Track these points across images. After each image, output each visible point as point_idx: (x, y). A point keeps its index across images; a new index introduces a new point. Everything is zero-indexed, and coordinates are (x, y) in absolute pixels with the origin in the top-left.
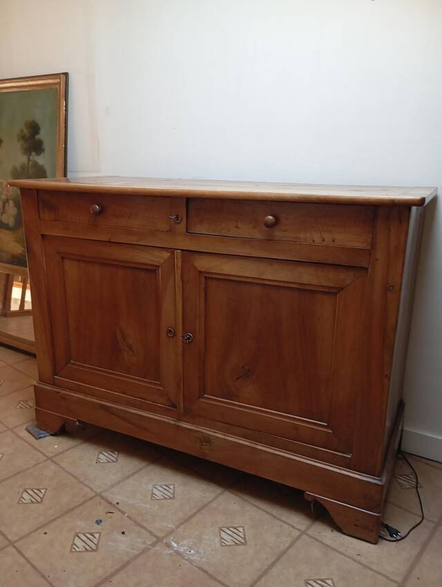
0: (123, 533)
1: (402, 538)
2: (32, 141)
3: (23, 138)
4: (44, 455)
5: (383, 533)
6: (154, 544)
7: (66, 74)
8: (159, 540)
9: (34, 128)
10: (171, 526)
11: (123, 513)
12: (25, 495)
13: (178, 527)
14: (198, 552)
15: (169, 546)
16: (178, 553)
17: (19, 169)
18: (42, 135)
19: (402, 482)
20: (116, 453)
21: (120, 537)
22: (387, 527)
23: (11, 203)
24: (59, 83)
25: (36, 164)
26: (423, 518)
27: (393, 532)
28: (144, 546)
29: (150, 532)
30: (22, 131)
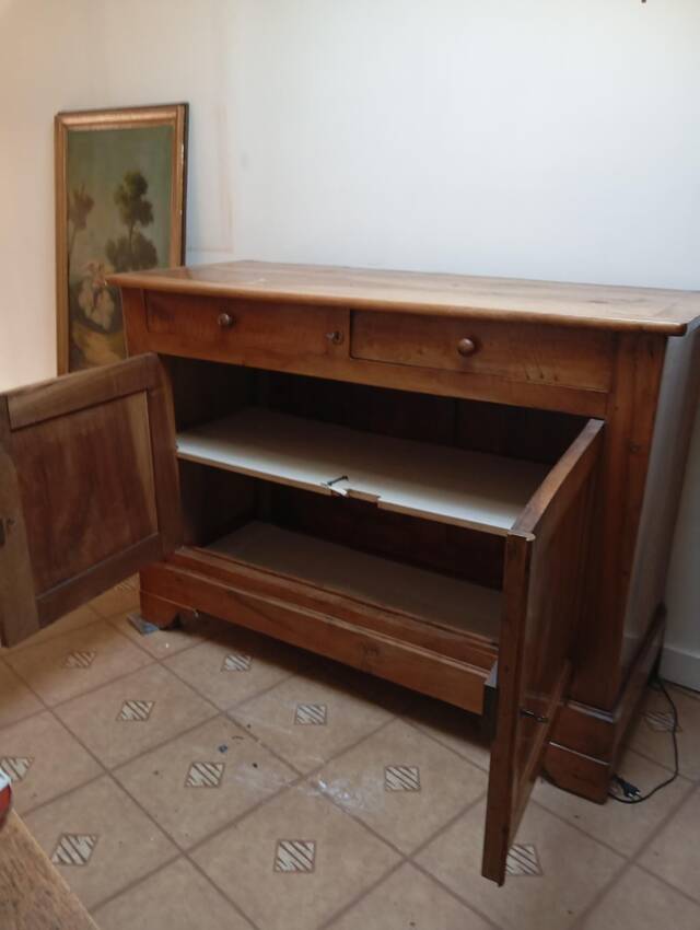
0: (255, 766)
1: (642, 799)
2: (136, 203)
3: (123, 198)
4: (152, 656)
5: (616, 790)
6: (294, 783)
7: (186, 106)
8: (302, 777)
9: (139, 185)
10: (319, 760)
11: (256, 739)
12: (126, 710)
13: (327, 762)
14: (354, 797)
15: (315, 786)
16: (326, 795)
17: (117, 244)
18: (151, 195)
19: (652, 721)
20: (249, 658)
21: (252, 771)
22: (622, 782)
23: (106, 295)
24: (176, 119)
25: (141, 239)
26: (676, 774)
27: (630, 790)
28: (281, 784)
29: (292, 767)
30: (122, 188)
